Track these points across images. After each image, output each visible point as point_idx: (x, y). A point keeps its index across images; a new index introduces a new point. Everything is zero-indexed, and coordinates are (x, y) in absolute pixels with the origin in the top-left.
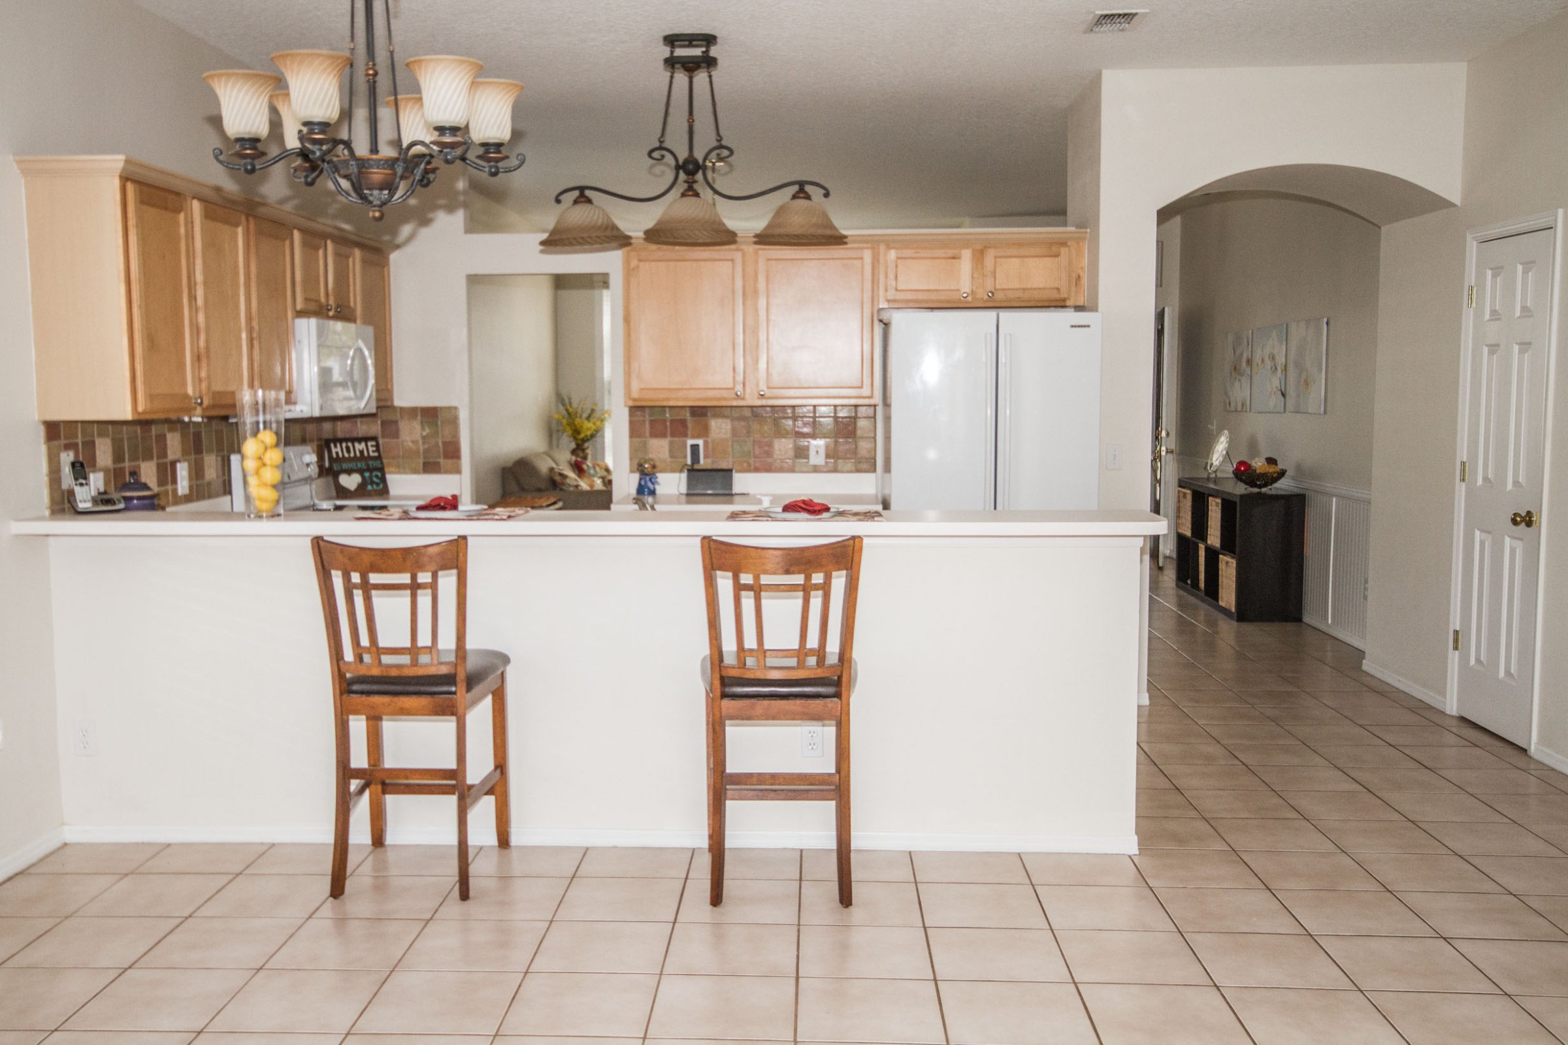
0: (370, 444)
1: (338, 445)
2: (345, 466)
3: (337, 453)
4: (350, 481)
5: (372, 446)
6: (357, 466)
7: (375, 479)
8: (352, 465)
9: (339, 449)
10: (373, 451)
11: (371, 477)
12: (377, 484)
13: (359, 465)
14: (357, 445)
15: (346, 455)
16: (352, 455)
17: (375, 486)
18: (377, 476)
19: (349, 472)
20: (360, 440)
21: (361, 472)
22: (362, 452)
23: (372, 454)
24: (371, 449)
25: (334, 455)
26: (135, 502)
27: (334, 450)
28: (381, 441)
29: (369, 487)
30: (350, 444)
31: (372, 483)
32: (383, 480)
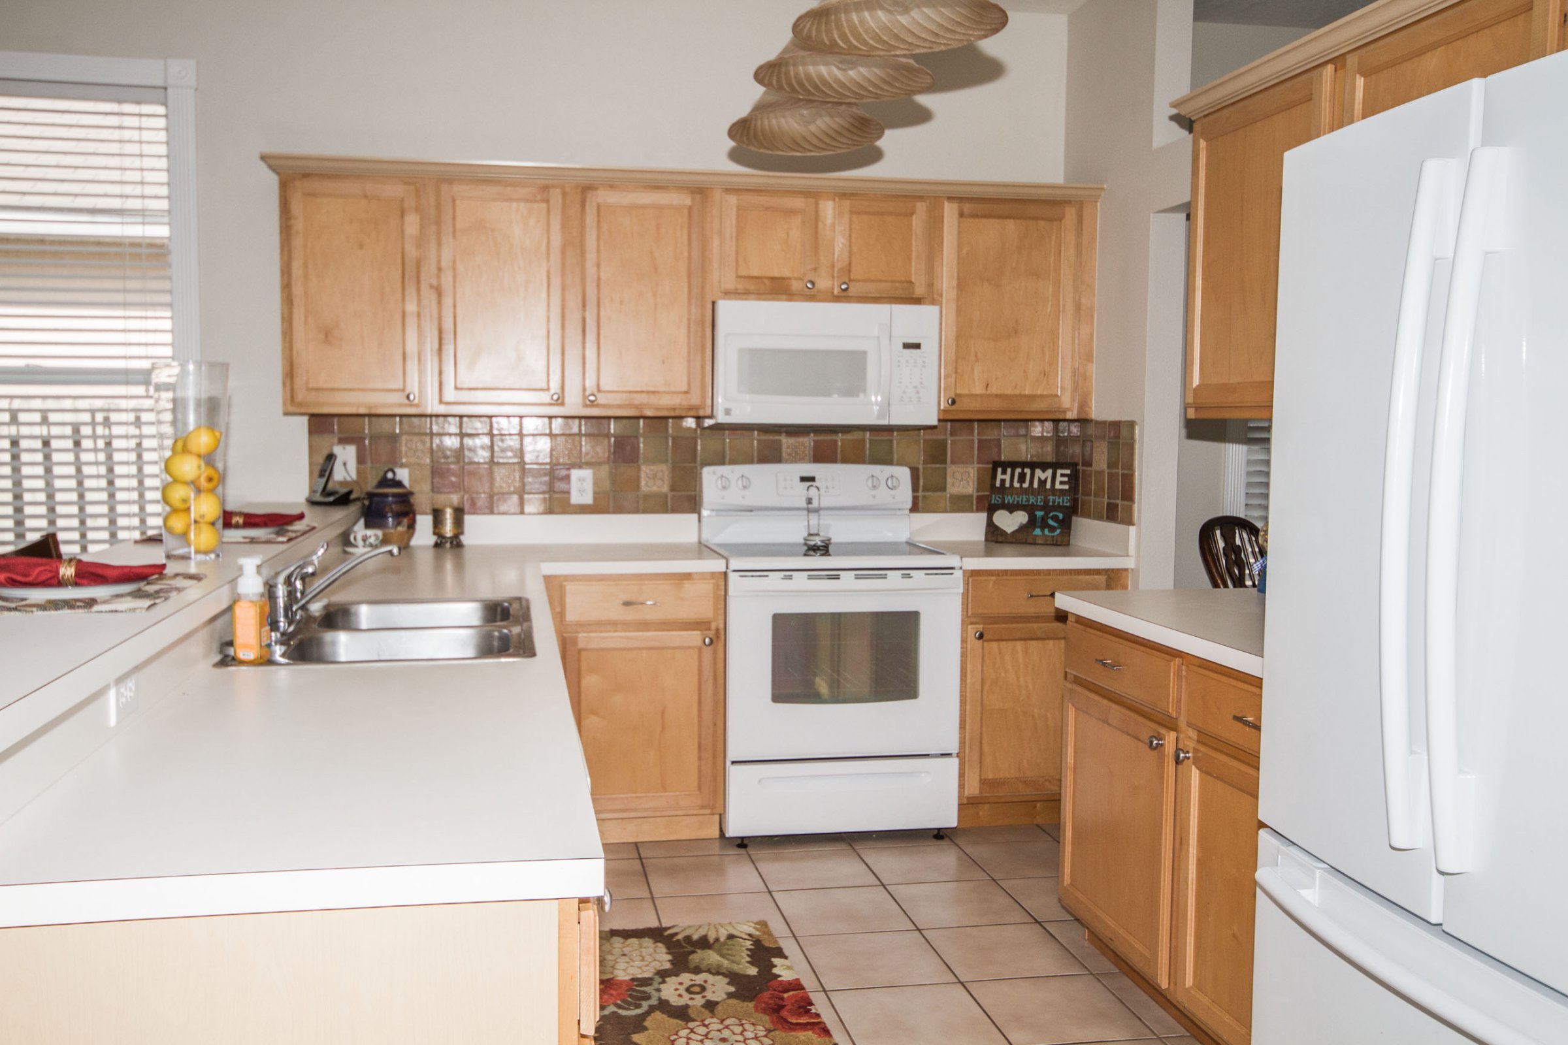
0: (1059, 472)
1: (1009, 470)
2: (1008, 499)
3: (1003, 481)
4: (1009, 521)
5: (1062, 475)
6: (1028, 500)
7: (1051, 522)
8: (1023, 499)
9: (1007, 477)
10: (1062, 483)
11: (1044, 519)
12: (1052, 529)
13: (1032, 500)
14: (1038, 472)
15: (1016, 485)
16: (1026, 485)
17: (1046, 531)
18: (1055, 518)
19: (1011, 508)
20: (1044, 466)
21: (1030, 509)
22: (1042, 483)
23: (1058, 486)
24: (1059, 479)
25: (998, 484)
26: (390, 499)
27: (999, 476)
28: (1080, 467)
29: (1038, 532)
30: (1028, 471)
31: (1044, 525)
32: (1066, 525)
